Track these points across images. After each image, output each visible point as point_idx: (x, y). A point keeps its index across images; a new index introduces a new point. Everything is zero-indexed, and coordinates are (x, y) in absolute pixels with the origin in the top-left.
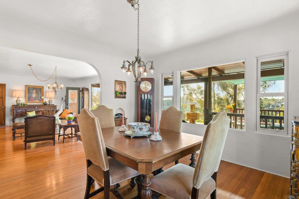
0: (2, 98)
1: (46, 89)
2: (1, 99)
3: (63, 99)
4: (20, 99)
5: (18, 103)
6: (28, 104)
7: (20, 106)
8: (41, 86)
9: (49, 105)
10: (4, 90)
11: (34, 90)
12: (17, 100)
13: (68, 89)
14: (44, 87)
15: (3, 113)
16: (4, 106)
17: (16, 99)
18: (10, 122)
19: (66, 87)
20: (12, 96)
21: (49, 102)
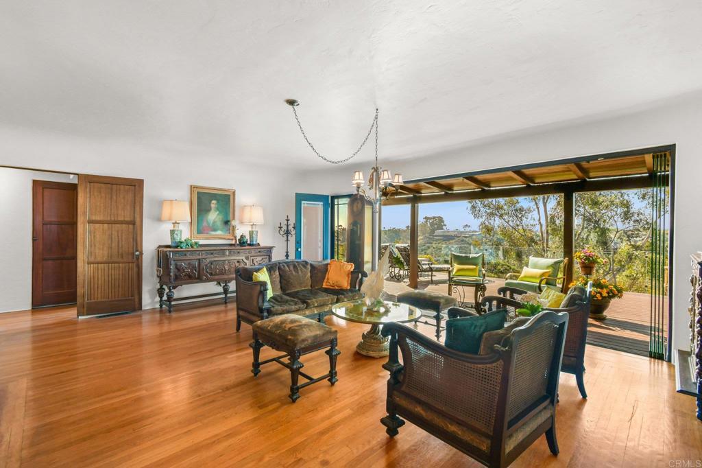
0: (133, 223)
1: (241, 199)
2: (131, 226)
3: (280, 228)
4: (181, 227)
5: (178, 239)
6: (202, 242)
7: (184, 249)
8: (228, 190)
9: (250, 245)
10: (137, 199)
11: (214, 202)
12: (172, 232)
13: (300, 198)
14: (236, 193)
15: (135, 269)
16: (140, 250)
17: (170, 227)
18: (152, 298)
19: (296, 194)
20: (159, 219)
21: (251, 237)
